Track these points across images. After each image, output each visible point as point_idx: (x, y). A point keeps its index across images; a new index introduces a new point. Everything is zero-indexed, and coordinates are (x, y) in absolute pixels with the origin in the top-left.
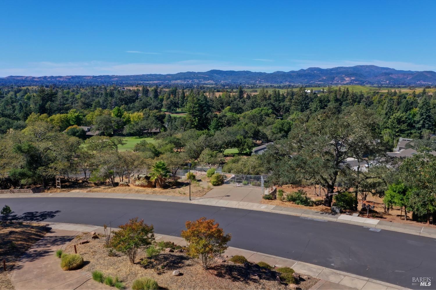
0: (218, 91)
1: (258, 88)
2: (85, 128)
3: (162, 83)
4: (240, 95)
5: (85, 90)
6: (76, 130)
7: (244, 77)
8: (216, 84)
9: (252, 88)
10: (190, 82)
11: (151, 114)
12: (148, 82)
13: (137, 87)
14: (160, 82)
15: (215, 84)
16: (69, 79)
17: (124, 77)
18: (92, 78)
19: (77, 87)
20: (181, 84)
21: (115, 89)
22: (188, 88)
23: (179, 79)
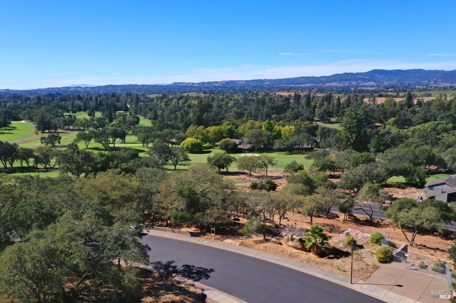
0: (381, 96)
1: (433, 90)
2: (237, 141)
3: (316, 86)
4: (409, 102)
5: (238, 96)
6: (228, 144)
7: (414, 77)
8: (378, 86)
9: (424, 90)
10: (347, 84)
11: (303, 126)
12: (300, 86)
13: (288, 92)
14: (313, 85)
15: (376, 86)
16: (224, 84)
17: (275, 80)
18: (245, 82)
19: (231, 93)
20: (336, 87)
21: (267, 94)
22: (344, 91)
23: (334, 81)
